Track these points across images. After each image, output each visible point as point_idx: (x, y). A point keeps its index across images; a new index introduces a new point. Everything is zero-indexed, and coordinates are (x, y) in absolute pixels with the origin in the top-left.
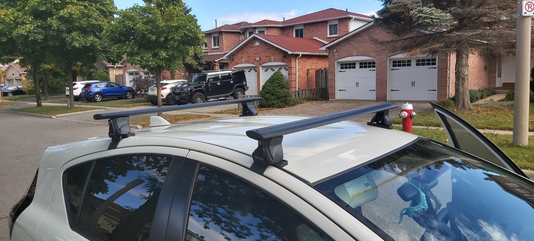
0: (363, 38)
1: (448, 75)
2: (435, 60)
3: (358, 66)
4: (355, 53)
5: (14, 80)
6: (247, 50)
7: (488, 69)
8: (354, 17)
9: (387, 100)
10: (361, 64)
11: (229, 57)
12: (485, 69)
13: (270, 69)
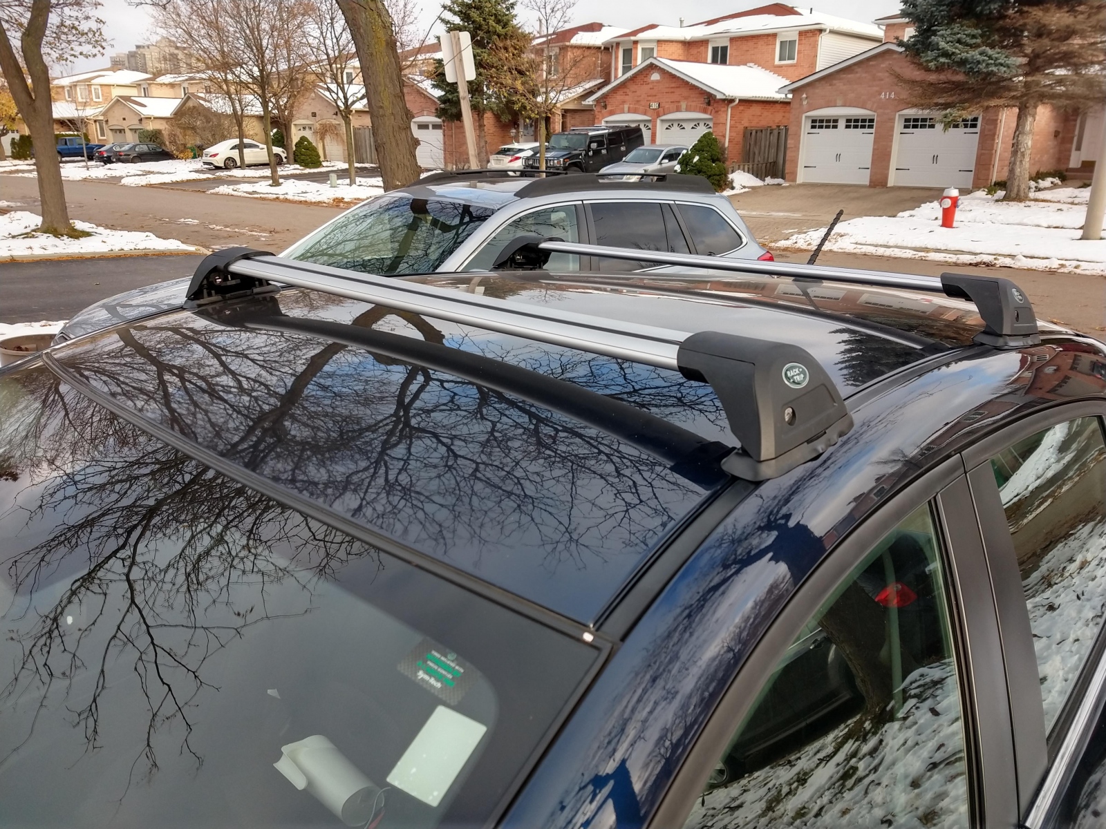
0: (858, 75)
1: (995, 145)
2: (976, 119)
3: (842, 124)
4: (839, 102)
5: (127, 130)
6: (633, 87)
7: (1061, 135)
8: (828, 28)
9: (889, 185)
10: (848, 121)
11: (598, 101)
12: (1056, 136)
13: (676, 125)
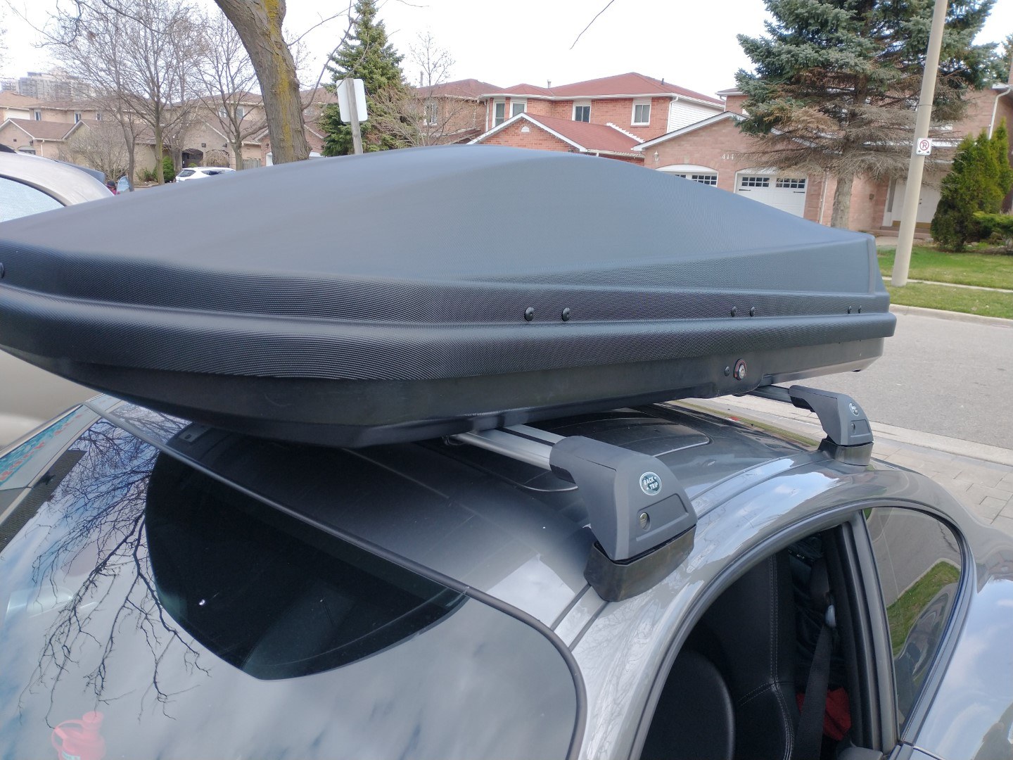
1: (820, 204)
2: (803, 181)
3: (689, 178)
4: (686, 161)
7: (875, 198)
8: (678, 96)
10: (695, 177)
12: (871, 199)
